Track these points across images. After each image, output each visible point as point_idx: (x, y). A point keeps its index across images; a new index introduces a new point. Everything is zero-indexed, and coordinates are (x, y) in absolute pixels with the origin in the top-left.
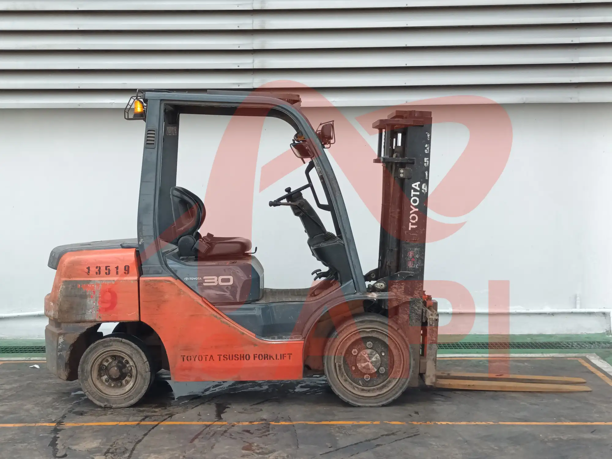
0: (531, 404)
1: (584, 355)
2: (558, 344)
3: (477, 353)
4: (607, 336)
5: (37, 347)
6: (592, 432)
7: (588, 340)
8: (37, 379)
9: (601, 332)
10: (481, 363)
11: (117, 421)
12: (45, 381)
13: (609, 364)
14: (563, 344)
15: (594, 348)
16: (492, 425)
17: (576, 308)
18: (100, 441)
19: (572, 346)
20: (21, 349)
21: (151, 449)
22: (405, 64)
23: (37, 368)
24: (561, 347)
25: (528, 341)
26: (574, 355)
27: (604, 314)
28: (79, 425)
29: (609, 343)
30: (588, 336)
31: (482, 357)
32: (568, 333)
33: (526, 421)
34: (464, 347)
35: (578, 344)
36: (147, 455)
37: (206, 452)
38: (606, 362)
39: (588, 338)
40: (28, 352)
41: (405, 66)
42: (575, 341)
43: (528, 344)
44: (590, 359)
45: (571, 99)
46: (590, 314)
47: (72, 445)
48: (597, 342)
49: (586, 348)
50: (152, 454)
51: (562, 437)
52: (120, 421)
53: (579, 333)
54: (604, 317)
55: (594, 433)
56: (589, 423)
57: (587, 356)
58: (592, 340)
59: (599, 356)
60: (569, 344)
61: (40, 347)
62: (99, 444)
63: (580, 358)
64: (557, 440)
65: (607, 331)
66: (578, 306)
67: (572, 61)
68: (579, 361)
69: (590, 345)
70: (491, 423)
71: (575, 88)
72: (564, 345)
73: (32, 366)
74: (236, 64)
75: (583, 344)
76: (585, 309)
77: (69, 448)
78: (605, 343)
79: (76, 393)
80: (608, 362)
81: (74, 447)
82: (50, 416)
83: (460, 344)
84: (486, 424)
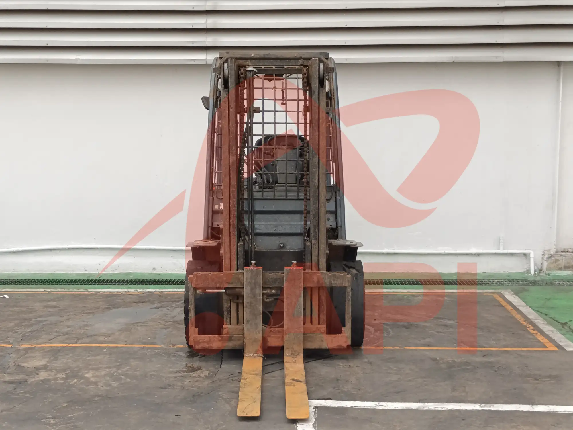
0: (438, 332)
1: (500, 291)
2: (481, 281)
3: (405, 288)
4: (526, 275)
5: (10, 280)
6: (484, 356)
7: (508, 278)
8: (5, 307)
9: (522, 271)
10: (405, 297)
11: (67, 343)
12: (11, 309)
13: (520, 299)
14: (485, 281)
15: (512, 285)
16: (398, 349)
17: (499, 249)
18: (47, 360)
19: (493, 283)
20: (24, 281)
21: (90, 367)
22: (345, 25)
23: (6, 298)
24: (482, 284)
25: (454, 279)
26: (491, 291)
27: (525, 255)
28: (33, 346)
29: (526, 281)
30: (509, 275)
31: (408, 292)
32: (493, 272)
33: (429, 346)
34: (394, 283)
35: (499, 281)
36: (86, 371)
37: (138, 369)
38: (518, 297)
39: (508, 276)
40: (18, 284)
41: (345, 27)
42: (496, 279)
43: (453, 281)
44: (504, 294)
45: (496, 58)
46: (512, 255)
47: (22, 363)
48: (516, 280)
49: (504, 284)
50: (90, 371)
51: (456, 360)
52: (69, 344)
53: (502, 272)
54: (525, 258)
55: (485, 357)
56: (484, 349)
57: (502, 292)
58: (511, 278)
59: (513, 292)
60: (490, 282)
61: (14, 280)
62: (46, 362)
63: (496, 294)
64: (450, 362)
65: (527, 271)
66: (501, 247)
67: (498, 23)
68: (494, 296)
69: (509, 282)
70: (398, 348)
71: (501, 48)
72: (485, 283)
73: (2, 296)
74: (190, 24)
75: (502, 282)
76: (508, 250)
77: (19, 365)
78: (522, 281)
79: (37, 319)
80: (520, 297)
81: (23, 365)
82: (9, 338)
83: (392, 281)
84: (392, 348)
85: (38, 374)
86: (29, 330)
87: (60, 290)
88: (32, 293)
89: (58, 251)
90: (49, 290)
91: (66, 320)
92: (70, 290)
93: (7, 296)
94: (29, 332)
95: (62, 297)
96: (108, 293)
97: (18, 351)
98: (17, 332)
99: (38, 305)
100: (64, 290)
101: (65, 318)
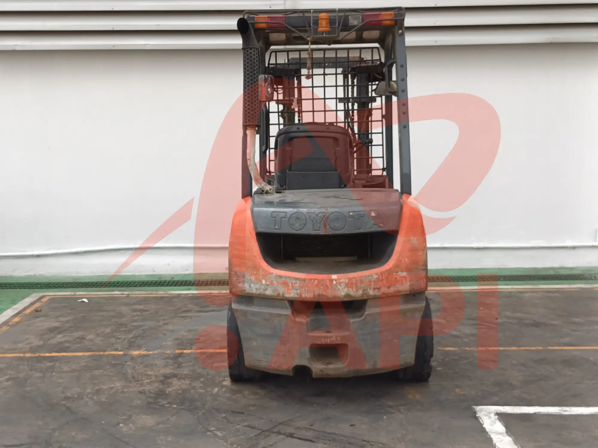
85: (172, 383)
86: (131, 336)
87: (138, 292)
88: (110, 297)
89: (123, 252)
90: (126, 293)
91: (164, 324)
92: (148, 292)
93: (86, 300)
94: (133, 338)
95: (145, 300)
96: (191, 295)
97: (133, 358)
98: (119, 339)
99: (124, 309)
100: (141, 292)
101: (161, 323)
